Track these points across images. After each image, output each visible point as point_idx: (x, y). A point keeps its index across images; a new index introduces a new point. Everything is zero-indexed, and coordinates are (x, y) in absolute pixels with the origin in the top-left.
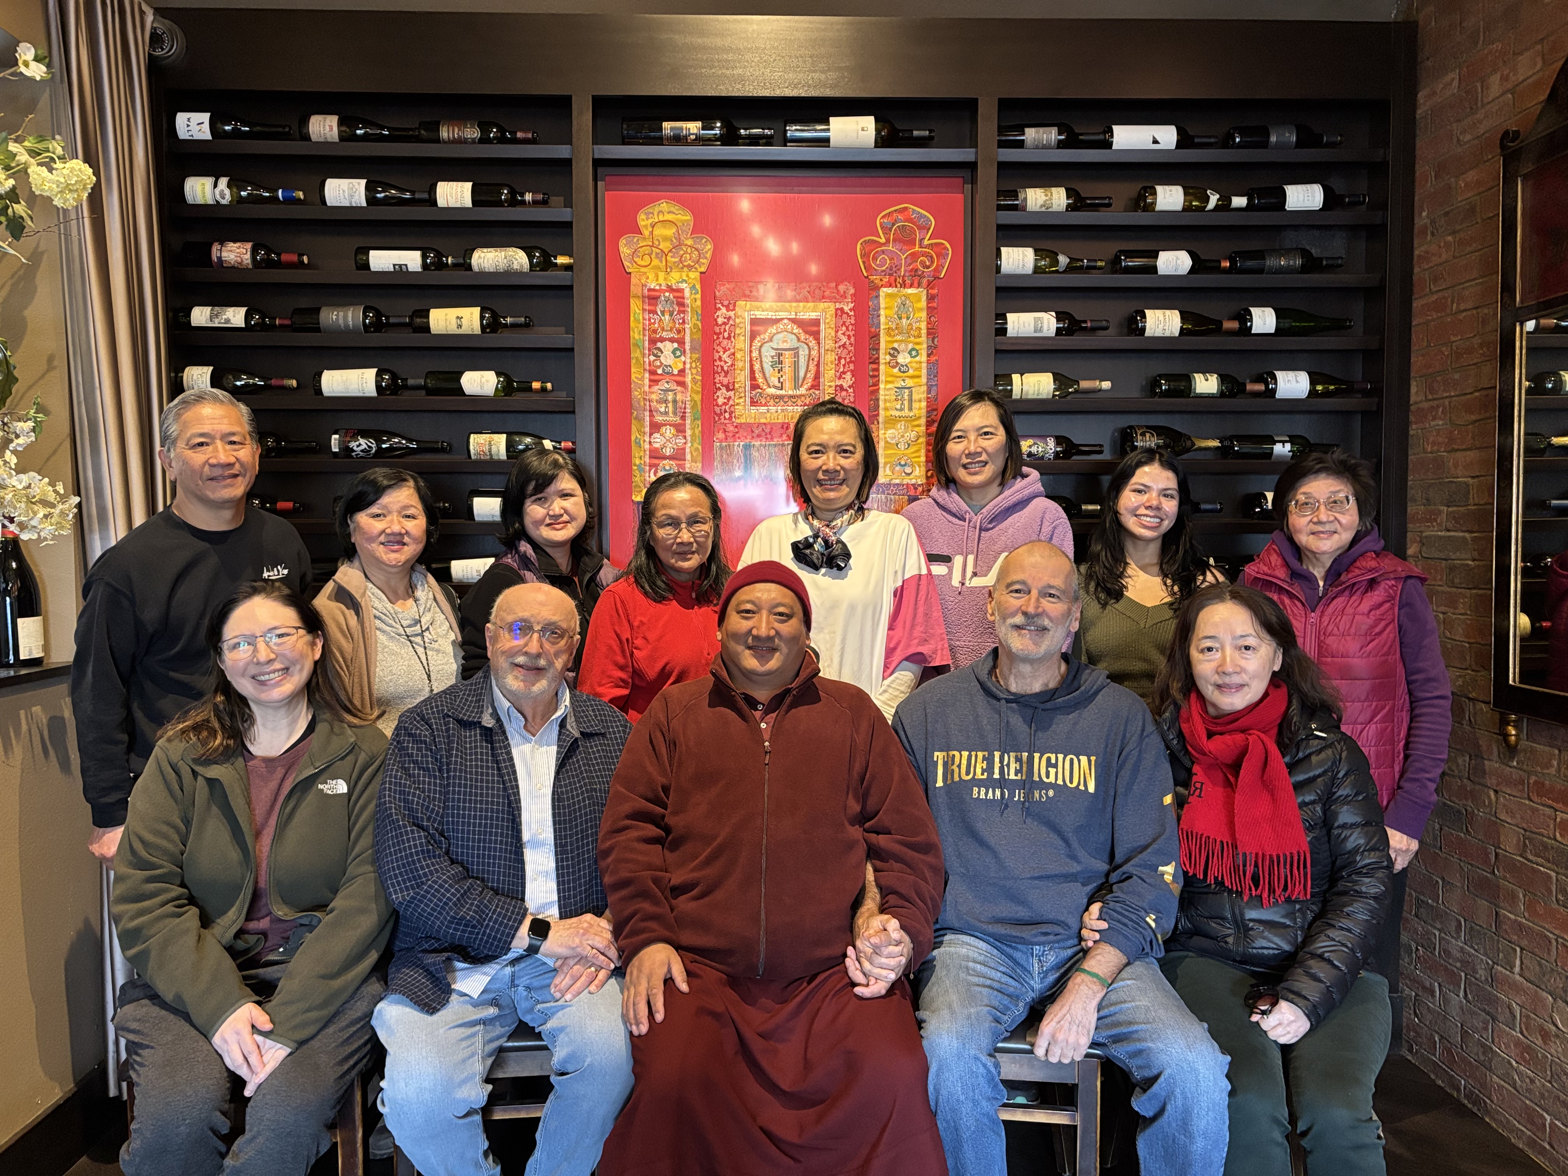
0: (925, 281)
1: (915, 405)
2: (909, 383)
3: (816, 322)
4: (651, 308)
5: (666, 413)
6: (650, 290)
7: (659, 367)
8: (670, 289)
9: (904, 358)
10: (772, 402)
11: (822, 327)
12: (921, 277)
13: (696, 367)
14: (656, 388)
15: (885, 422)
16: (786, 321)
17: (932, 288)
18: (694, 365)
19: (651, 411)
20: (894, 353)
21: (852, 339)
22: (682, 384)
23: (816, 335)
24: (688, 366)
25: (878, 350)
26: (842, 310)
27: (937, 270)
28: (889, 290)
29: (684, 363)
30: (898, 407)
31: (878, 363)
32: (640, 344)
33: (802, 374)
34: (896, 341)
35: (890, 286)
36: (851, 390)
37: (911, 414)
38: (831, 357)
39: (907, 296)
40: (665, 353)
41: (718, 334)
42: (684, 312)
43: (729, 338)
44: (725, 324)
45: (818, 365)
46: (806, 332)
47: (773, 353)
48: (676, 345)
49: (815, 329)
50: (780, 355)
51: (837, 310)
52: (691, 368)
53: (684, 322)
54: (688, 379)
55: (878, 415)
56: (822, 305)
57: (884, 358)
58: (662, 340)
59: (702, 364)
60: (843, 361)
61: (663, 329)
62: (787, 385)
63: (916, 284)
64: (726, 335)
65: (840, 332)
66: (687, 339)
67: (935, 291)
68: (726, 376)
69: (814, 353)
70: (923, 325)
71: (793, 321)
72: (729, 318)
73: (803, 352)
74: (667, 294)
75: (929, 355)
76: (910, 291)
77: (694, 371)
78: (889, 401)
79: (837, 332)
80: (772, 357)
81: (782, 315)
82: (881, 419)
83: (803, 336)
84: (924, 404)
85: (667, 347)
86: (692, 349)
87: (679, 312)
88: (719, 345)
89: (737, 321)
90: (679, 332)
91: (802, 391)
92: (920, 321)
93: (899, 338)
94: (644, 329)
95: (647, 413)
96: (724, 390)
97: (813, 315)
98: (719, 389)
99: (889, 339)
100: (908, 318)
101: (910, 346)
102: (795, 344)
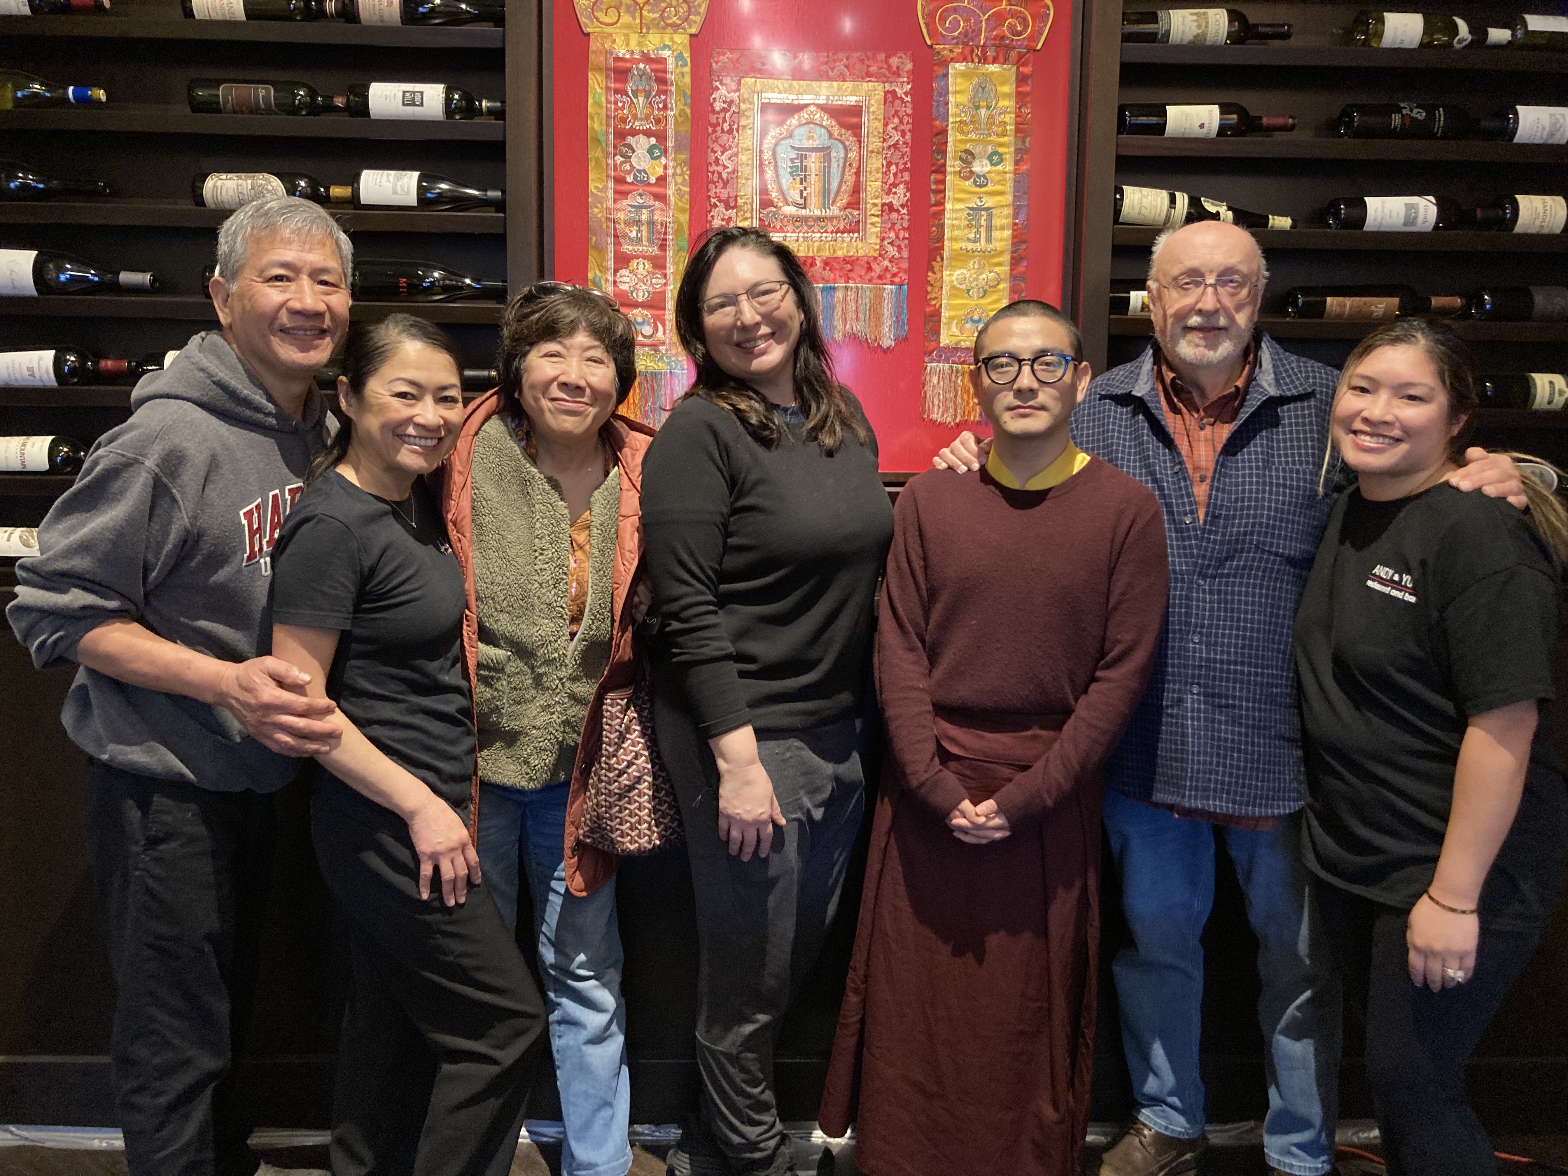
0: (1013, 54)
1: (996, 234)
2: (989, 202)
3: (856, 111)
4: (618, 86)
5: (639, 240)
6: (617, 59)
7: (628, 172)
8: (646, 58)
9: (980, 167)
10: (790, 227)
11: (865, 118)
12: (1010, 48)
13: (682, 174)
14: (625, 202)
15: (951, 258)
16: (812, 108)
17: (1024, 65)
18: (679, 171)
19: (616, 236)
20: (967, 157)
21: (908, 136)
22: (662, 198)
23: (856, 129)
24: (670, 171)
25: (945, 152)
26: (894, 93)
27: (1034, 37)
28: (961, 66)
29: (665, 167)
30: (972, 236)
31: (944, 173)
32: (603, 139)
33: (834, 185)
34: (971, 141)
35: (965, 60)
36: (905, 211)
37: (990, 247)
38: (876, 163)
39: (987, 76)
40: (639, 152)
41: (715, 126)
42: (665, 92)
43: (730, 131)
44: (724, 110)
45: (858, 173)
46: (842, 125)
47: (793, 155)
48: (653, 141)
49: (855, 120)
50: (802, 158)
51: (886, 93)
52: (674, 175)
53: (665, 107)
54: (671, 190)
55: (942, 248)
56: (866, 86)
57: (953, 165)
58: (634, 133)
59: (691, 169)
60: (893, 168)
61: (635, 117)
62: (813, 201)
63: (1001, 59)
64: (726, 126)
65: (891, 126)
66: (670, 133)
67: (1027, 70)
68: (724, 187)
69: (852, 155)
70: (1010, 118)
71: (822, 108)
72: (731, 102)
73: (838, 153)
74: (642, 66)
75: (1017, 163)
76: (994, 68)
77: (679, 180)
78: (959, 228)
79: (886, 125)
80: (792, 160)
81: (806, 99)
82: (946, 254)
83: (836, 131)
84: (1008, 233)
85: (641, 144)
86: (678, 148)
87: (659, 92)
88: (716, 141)
89: (743, 106)
90: (658, 121)
91: (835, 211)
92: (1005, 113)
93: (973, 136)
94: (608, 117)
95: (611, 240)
96: (721, 207)
97: (851, 100)
98: (716, 206)
99: (960, 137)
100: (988, 108)
101: (990, 149)
102: (827, 142)
